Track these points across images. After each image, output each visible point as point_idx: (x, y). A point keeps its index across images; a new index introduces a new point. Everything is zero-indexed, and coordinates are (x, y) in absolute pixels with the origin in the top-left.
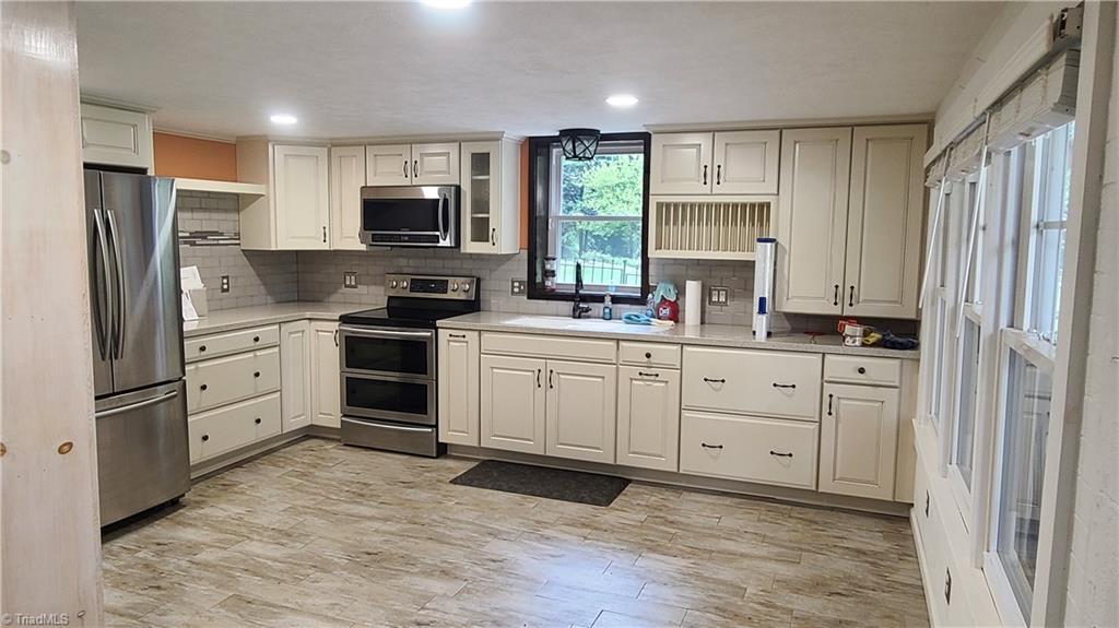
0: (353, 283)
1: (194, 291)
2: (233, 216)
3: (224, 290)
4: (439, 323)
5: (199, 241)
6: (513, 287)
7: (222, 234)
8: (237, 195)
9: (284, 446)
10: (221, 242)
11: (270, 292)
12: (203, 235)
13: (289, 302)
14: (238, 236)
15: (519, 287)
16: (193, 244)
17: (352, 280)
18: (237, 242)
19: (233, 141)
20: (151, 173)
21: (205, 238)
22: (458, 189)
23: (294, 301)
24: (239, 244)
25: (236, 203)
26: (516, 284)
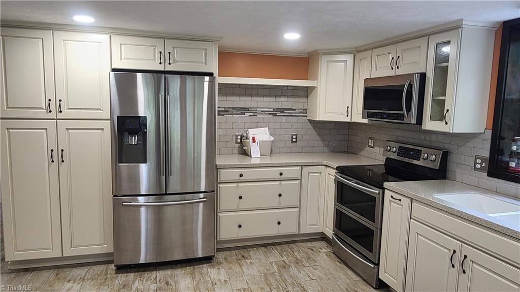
0: (372, 145)
1: (262, 141)
2: (305, 100)
3: (293, 142)
4: (386, 184)
5: (278, 114)
6: (476, 163)
7: (295, 110)
8: (307, 87)
9: (302, 241)
10: (293, 114)
11: (327, 146)
12: (282, 110)
13: (342, 152)
14: (305, 111)
15: (481, 164)
16: (275, 115)
17: (371, 143)
18: (306, 115)
19: (306, 56)
20: (216, 75)
21: (283, 112)
22: (423, 76)
23: (344, 152)
24: (306, 116)
25: (306, 92)
26: (479, 161)
